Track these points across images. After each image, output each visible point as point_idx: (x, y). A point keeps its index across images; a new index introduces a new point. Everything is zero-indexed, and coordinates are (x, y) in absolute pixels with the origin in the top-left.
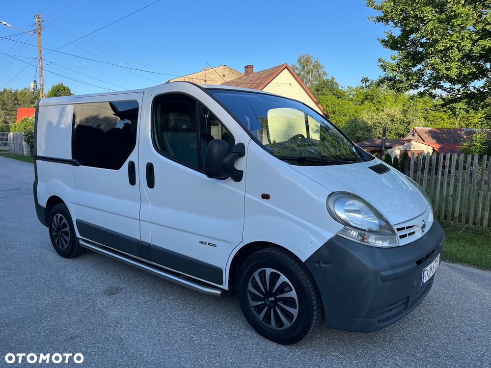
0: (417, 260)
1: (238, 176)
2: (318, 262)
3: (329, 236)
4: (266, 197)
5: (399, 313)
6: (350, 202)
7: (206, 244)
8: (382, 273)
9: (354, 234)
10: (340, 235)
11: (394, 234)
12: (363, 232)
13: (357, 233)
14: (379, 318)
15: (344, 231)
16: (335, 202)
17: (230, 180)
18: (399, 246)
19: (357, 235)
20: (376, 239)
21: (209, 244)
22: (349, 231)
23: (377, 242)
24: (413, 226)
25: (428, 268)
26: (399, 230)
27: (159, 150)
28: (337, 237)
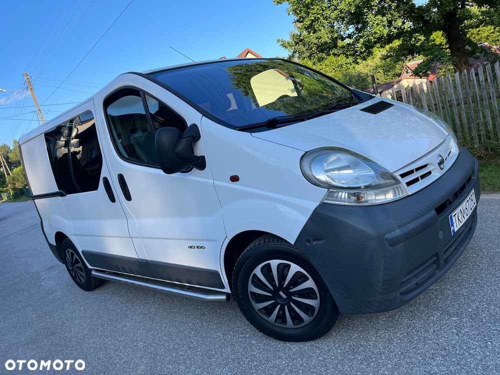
0: (436, 207)
1: (200, 163)
2: (308, 241)
3: (313, 206)
4: (235, 179)
5: (432, 276)
6: (333, 158)
7: (195, 248)
8: (387, 236)
9: (343, 196)
10: (326, 201)
11: (398, 182)
12: (356, 192)
13: (346, 194)
14: (402, 290)
15: (329, 195)
16: (310, 164)
17: (195, 171)
18: (409, 196)
19: (346, 196)
20: (376, 195)
21: (198, 247)
22: (336, 195)
23: (378, 198)
24: (426, 166)
25: (457, 211)
26: (403, 176)
27: (125, 158)
28: (323, 205)
